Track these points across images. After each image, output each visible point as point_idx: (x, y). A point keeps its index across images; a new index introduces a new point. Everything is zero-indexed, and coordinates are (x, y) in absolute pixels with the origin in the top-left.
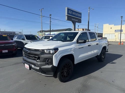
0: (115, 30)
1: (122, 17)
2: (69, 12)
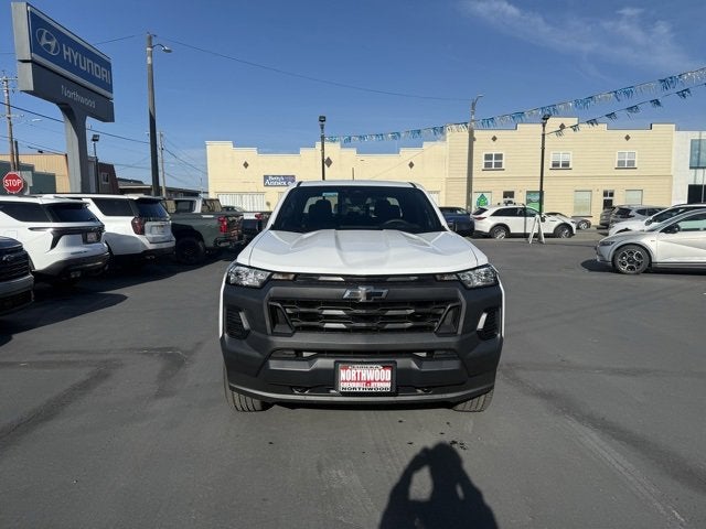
0: (266, 177)
1: (322, 119)
2: (44, 41)
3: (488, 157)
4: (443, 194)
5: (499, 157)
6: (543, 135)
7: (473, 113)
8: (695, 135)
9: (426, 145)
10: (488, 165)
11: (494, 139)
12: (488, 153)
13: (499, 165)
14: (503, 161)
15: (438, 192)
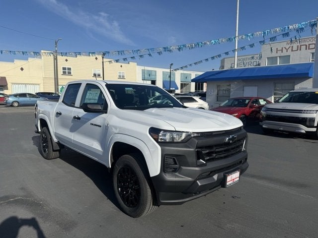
3: (64, 69)
4: (42, 86)
5: (69, 69)
6: (103, 62)
7: (56, 47)
8: (143, 68)
9: (30, 59)
10: (64, 73)
11: (66, 60)
12: (65, 67)
13: (70, 73)
14: (72, 71)
15: (39, 84)
